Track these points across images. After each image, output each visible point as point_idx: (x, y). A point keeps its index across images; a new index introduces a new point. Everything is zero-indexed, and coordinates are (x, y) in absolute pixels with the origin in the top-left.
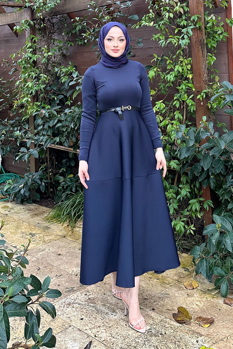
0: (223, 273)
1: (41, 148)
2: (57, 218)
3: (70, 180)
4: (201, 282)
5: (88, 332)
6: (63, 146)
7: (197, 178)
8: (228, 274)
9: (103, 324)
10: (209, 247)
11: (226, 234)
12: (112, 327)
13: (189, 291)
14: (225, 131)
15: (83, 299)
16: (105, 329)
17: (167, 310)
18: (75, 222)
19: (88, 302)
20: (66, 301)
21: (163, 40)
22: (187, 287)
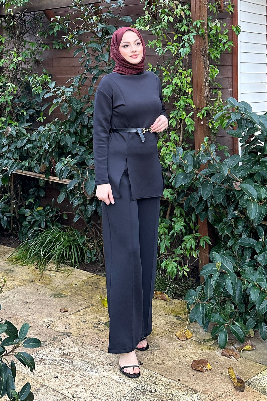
0: (222, 320)
1: (5, 173)
2: (22, 259)
3: (38, 214)
4: (196, 332)
5: (64, 392)
6: (32, 172)
7: (194, 209)
8: (227, 322)
9: (82, 383)
10: (206, 290)
11: (227, 275)
12: (93, 385)
13: (182, 342)
14: (227, 155)
15: (57, 354)
16: (84, 389)
17: (157, 364)
18: (45, 263)
19: (63, 357)
20: (37, 357)
21: (160, 47)
22: (179, 338)
